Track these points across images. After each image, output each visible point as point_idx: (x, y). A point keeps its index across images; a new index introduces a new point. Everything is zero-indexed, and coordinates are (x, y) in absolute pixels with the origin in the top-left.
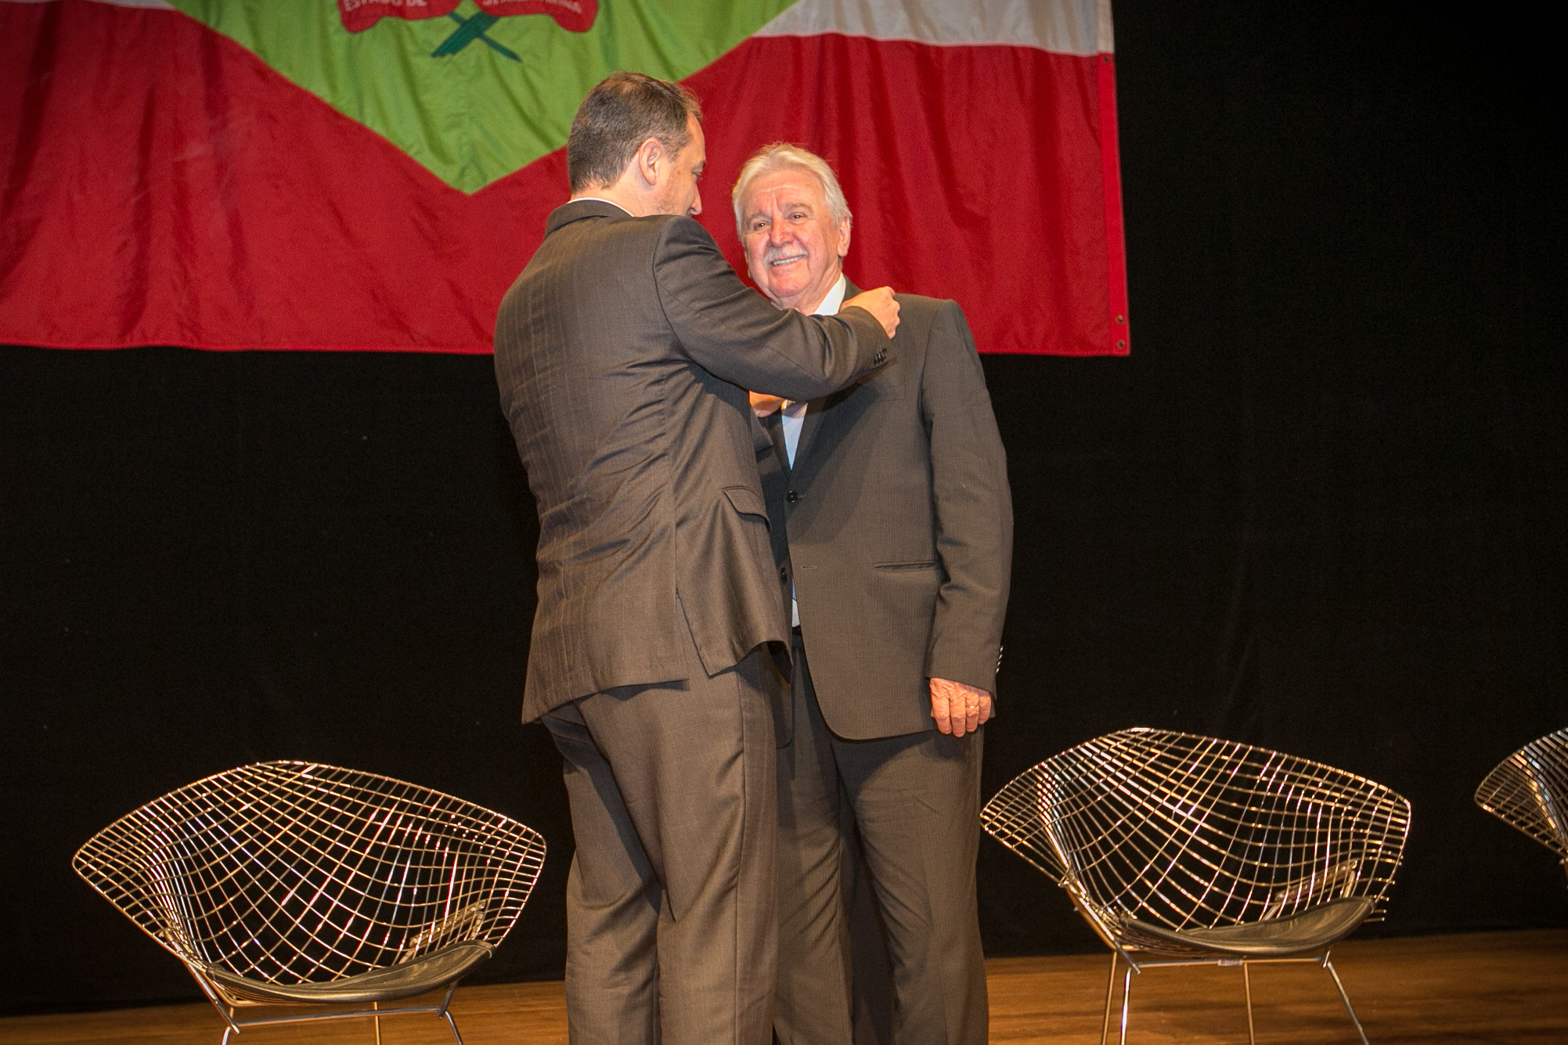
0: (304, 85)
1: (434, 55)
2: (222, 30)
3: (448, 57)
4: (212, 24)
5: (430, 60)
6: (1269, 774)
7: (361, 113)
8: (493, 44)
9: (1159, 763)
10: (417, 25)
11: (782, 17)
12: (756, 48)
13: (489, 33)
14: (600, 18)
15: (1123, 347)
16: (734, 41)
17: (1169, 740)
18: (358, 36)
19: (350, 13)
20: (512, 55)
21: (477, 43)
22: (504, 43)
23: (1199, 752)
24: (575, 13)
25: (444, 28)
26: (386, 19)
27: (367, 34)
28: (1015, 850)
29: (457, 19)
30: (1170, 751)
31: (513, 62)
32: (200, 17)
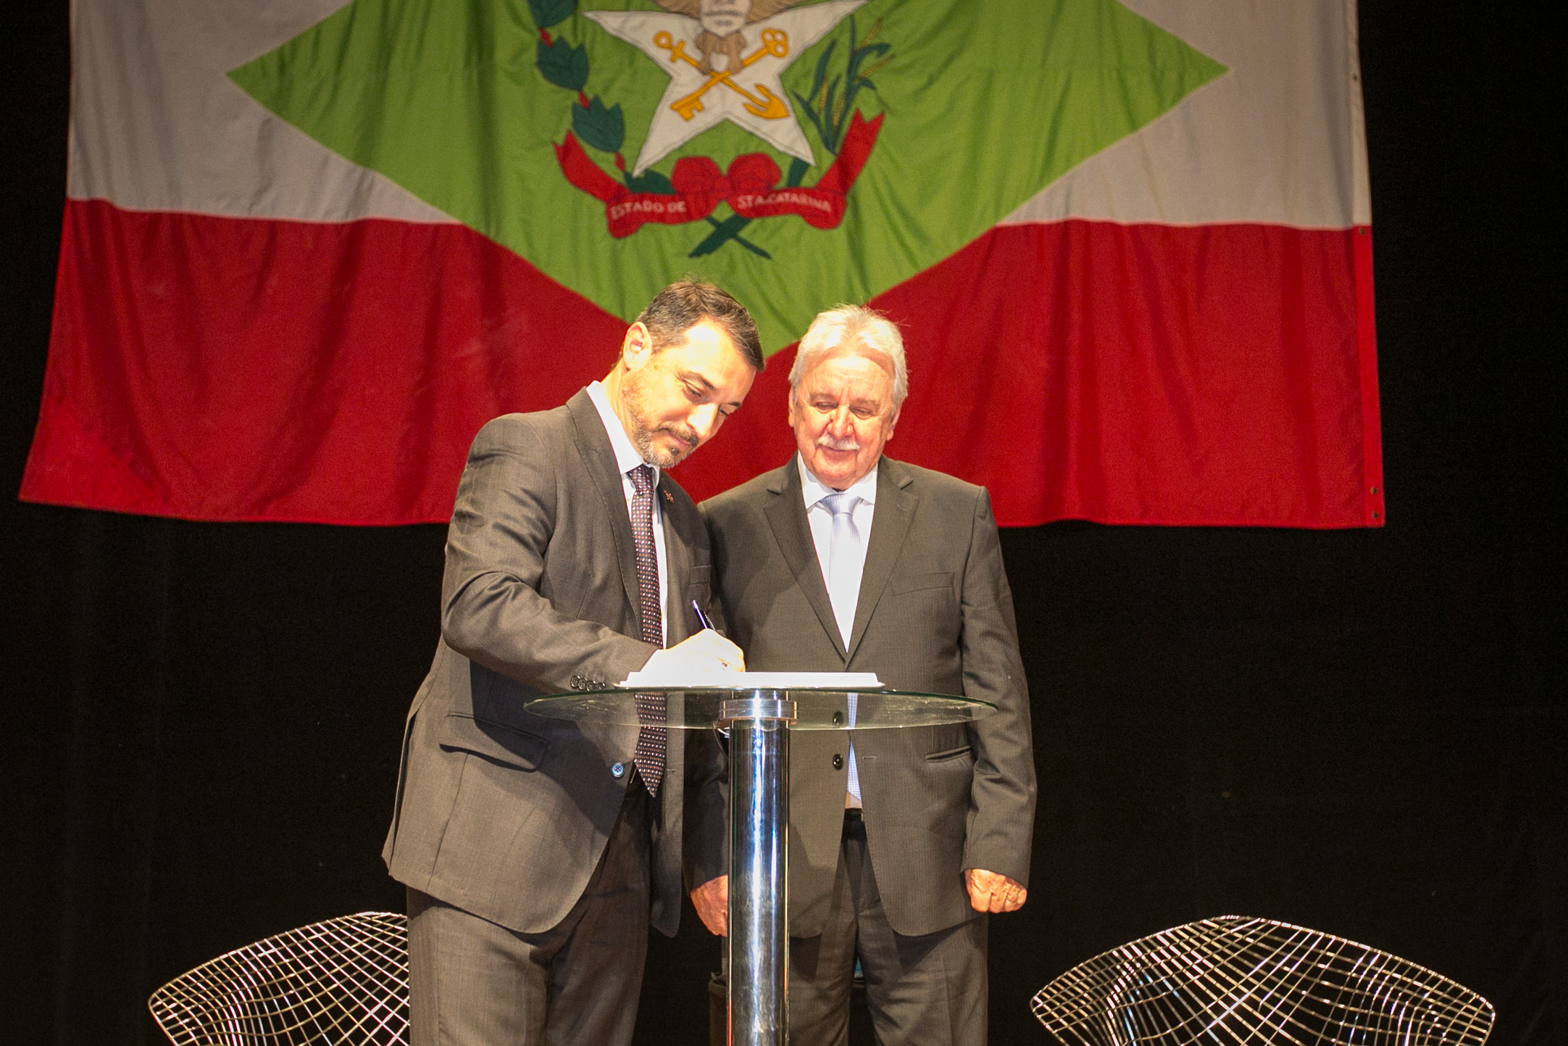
0: (573, 287)
1: (691, 256)
2: (499, 241)
3: (705, 256)
4: (492, 236)
5: (686, 259)
6: (1360, 971)
7: (623, 312)
8: (747, 245)
9: (1250, 952)
10: (676, 229)
11: (1025, 206)
12: (997, 236)
13: (744, 234)
14: (848, 216)
15: (1376, 518)
16: (977, 231)
17: (1264, 930)
18: (622, 241)
19: (615, 221)
20: (763, 254)
21: (731, 244)
22: (756, 242)
23: (1294, 944)
24: (825, 212)
25: (701, 230)
26: (647, 225)
27: (629, 240)
28: (1057, 1035)
29: (713, 222)
30: (1264, 941)
31: (763, 259)
32: (482, 231)
